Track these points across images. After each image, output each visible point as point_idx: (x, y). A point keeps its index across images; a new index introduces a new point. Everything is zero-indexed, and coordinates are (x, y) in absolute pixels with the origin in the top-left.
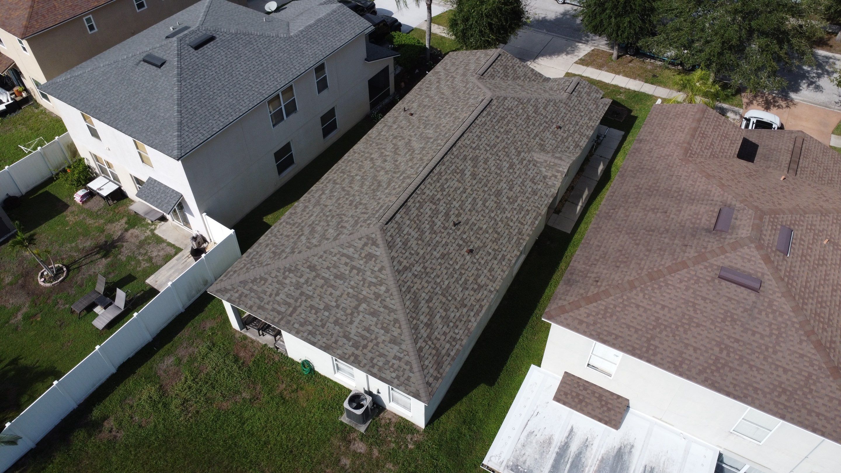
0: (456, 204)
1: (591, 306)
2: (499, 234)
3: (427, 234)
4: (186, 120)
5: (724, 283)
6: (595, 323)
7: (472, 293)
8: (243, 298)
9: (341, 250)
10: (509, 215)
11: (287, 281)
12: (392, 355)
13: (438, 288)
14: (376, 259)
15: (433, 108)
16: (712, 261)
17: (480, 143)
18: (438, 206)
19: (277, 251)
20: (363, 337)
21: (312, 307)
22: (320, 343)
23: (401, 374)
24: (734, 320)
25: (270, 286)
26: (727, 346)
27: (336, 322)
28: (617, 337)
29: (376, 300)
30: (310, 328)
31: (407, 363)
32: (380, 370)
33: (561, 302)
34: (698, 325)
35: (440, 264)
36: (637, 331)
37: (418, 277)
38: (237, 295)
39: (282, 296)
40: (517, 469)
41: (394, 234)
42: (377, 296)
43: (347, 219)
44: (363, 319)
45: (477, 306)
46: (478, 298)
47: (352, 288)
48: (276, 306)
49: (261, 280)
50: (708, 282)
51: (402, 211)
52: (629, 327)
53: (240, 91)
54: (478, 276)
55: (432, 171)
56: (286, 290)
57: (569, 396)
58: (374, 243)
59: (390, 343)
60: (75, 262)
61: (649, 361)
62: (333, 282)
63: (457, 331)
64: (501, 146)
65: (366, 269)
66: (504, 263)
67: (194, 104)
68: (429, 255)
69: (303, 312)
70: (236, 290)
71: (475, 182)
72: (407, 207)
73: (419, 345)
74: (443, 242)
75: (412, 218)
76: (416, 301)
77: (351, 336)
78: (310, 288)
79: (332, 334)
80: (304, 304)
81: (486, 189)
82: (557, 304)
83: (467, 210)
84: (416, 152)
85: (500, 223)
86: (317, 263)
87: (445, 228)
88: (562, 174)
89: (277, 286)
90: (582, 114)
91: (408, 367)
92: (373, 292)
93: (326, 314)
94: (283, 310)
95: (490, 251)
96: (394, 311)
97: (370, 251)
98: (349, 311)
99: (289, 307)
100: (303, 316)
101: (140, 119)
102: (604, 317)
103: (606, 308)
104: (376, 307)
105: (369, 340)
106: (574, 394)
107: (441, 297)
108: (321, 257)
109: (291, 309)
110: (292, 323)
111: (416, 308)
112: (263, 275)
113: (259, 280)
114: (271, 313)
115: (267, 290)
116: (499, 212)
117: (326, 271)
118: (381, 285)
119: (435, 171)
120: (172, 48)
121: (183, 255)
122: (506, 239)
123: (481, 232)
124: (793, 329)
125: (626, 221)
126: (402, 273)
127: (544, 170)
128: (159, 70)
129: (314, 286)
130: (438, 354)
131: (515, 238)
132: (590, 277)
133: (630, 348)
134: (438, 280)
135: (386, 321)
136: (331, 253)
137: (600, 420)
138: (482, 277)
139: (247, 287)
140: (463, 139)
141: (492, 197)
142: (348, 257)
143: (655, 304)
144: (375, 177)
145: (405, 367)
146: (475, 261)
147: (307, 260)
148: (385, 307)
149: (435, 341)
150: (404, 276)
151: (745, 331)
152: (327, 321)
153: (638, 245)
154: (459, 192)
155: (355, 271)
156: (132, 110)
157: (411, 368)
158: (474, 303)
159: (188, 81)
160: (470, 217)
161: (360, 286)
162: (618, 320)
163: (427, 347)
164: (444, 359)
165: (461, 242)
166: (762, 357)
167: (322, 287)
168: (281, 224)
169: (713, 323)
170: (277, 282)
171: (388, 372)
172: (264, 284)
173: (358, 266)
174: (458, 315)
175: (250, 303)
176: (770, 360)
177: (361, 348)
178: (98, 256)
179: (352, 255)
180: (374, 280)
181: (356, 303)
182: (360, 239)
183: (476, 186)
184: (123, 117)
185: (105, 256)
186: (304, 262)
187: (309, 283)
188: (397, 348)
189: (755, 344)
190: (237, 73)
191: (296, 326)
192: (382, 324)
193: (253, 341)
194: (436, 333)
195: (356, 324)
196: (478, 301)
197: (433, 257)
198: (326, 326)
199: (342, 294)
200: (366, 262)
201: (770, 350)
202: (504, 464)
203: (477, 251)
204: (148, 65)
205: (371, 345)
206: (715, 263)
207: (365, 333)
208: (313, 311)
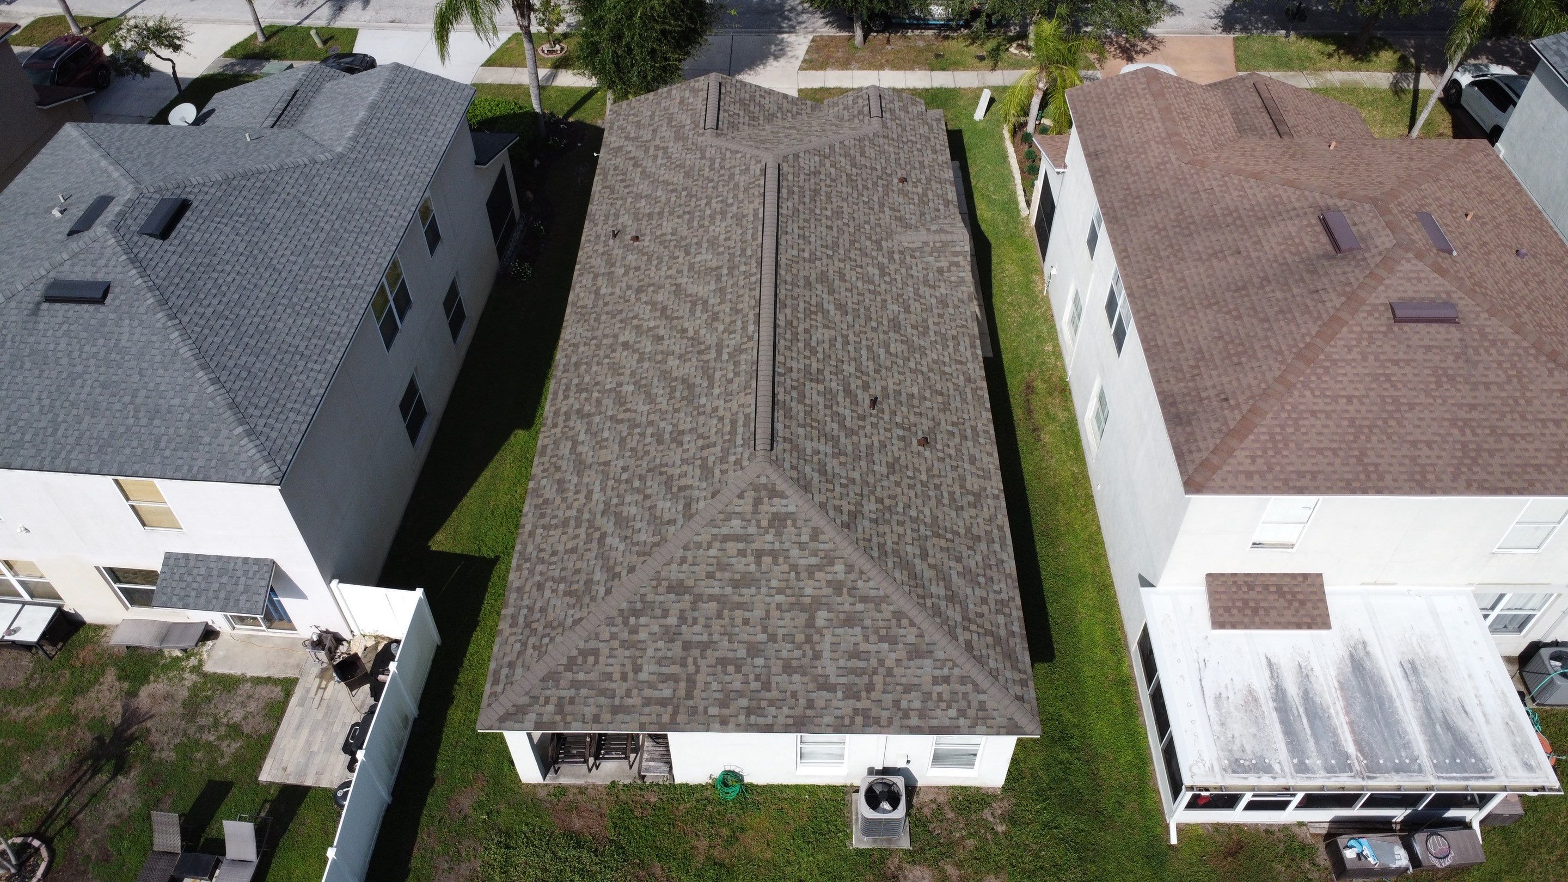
0: (849, 369)
1: (1247, 443)
2: (942, 394)
3: (843, 439)
4: (241, 393)
5: (1407, 327)
6: (1270, 469)
7: (973, 512)
8: (568, 708)
9: (715, 531)
10: (935, 357)
11: (643, 635)
12: (926, 680)
13: (922, 528)
14: (794, 521)
15: (671, 213)
16: (1372, 299)
17: (812, 247)
18: (826, 384)
19: (575, 587)
20: (854, 671)
21: (722, 662)
22: (781, 720)
23: (964, 704)
24: (1452, 379)
25: (611, 661)
26: (1466, 422)
27: (788, 669)
28: (1314, 475)
29: (840, 595)
30: (744, 702)
31: (963, 680)
32: (922, 716)
33: (1196, 456)
34: (1412, 406)
35: (897, 484)
36: (1335, 452)
37: (881, 521)
38: (550, 708)
39: (649, 670)
40: (1240, 765)
41: (795, 462)
42: (837, 587)
43: (678, 471)
44: (837, 640)
45: (995, 531)
46: (987, 517)
47: (780, 591)
48: (648, 692)
49: (585, 657)
50: (1385, 334)
51: (780, 414)
52: (1320, 451)
53: (313, 295)
54: (962, 479)
55: (775, 326)
56: (650, 652)
57: (1234, 611)
58: (774, 493)
59: (910, 659)
60: (50, 817)
61: (1379, 491)
62: (736, 598)
63: (996, 587)
64: (845, 241)
65: (786, 545)
66: (982, 440)
67: (236, 355)
68: (871, 475)
69: (710, 679)
70: (542, 700)
71: (850, 318)
72: (781, 404)
73: (961, 639)
74: (876, 444)
75: (801, 421)
76: (905, 565)
77: (833, 680)
78: (697, 628)
79: (794, 695)
80: (702, 663)
81: (874, 324)
82: (1193, 462)
83: (871, 373)
84: (711, 301)
85: (931, 375)
86: (681, 576)
87: (862, 418)
88: (965, 257)
89: (627, 653)
90: (919, 146)
91: (969, 687)
92: (823, 583)
93: (759, 661)
94: (667, 693)
95: (950, 428)
96: (885, 599)
97: (774, 510)
98: (800, 638)
99: (677, 681)
100: (715, 686)
101: (123, 429)
102: (1277, 452)
103: (1272, 436)
104: (847, 607)
105: (870, 672)
106: (1239, 604)
107: (935, 540)
108: (683, 560)
109: (683, 684)
110: (701, 709)
111: (913, 576)
112: (582, 645)
113: (580, 659)
114: (647, 710)
115: (610, 669)
116: (917, 356)
117: (709, 582)
118: (832, 564)
119: (781, 322)
120: (108, 252)
121: (308, 690)
122: (958, 398)
123: (916, 402)
124: (1531, 358)
125: (1186, 287)
126: (852, 526)
127: (931, 259)
128: (102, 309)
129: (702, 621)
130: (998, 641)
131: (968, 390)
132: (1208, 398)
133: (1343, 484)
134: (913, 513)
135: (881, 624)
136: (699, 545)
137: (1299, 626)
138: (968, 477)
139: (563, 683)
140: (782, 249)
141: (891, 334)
142: (737, 538)
143: (1335, 399)
144: (665, 375)
145: (963, 689)
146: (941, 455)
147: (658, 578)
148: (864, 599)
149: (979, 621)
150: (860, 530)
151: (1474, 387)
152: (769, 675)
153: (1239, 317)
154: (839, 345)
155: (767, 560)
156: (87, 418)
157: (975, 685)
158: (988, 528)
159: (191, 311)
160: (884, 383)
161: (793, 582)
162: (1299, 448)
163: (975, 636)
164: (1012, 644)
165: (901, 432)
166: (1516, 416)
167: (720, 616)
168: (532, 534)
169: (1428, 394)
170: (622, 646)
171: (938, 712)
172: (596, 662)
173: (768, 547)
174: (979, 558)
175: (589, 711)
176: (1529, 416)
177: (863, 694)
178: (102, 777)
179: (742, 531)
180: (813, 561)
181: (806, 616)
182: (741, 496)
183: (857, 326)
184: (72, 440)
185: (121, 768)
186: (654, 583)
187: (690, 621)
188: (928, 662)
189: (1498, 402)
190: (283, 260)
191: (713, 710)
192: (876, 632)
193: (582, 790)
194: (971, 606)
195: (827, 654)
196: (990, 520)
197: (878, 476)
198: (774, 685)
199: (768, 612)
200: (779, 534)
201: (1522, 402)
202: (1217, 769)
203: (932, 436)
204: (66, 307)
205: (878, 680)
206: (1377, 301)
207: (854, 663)
208: (731, 669)
